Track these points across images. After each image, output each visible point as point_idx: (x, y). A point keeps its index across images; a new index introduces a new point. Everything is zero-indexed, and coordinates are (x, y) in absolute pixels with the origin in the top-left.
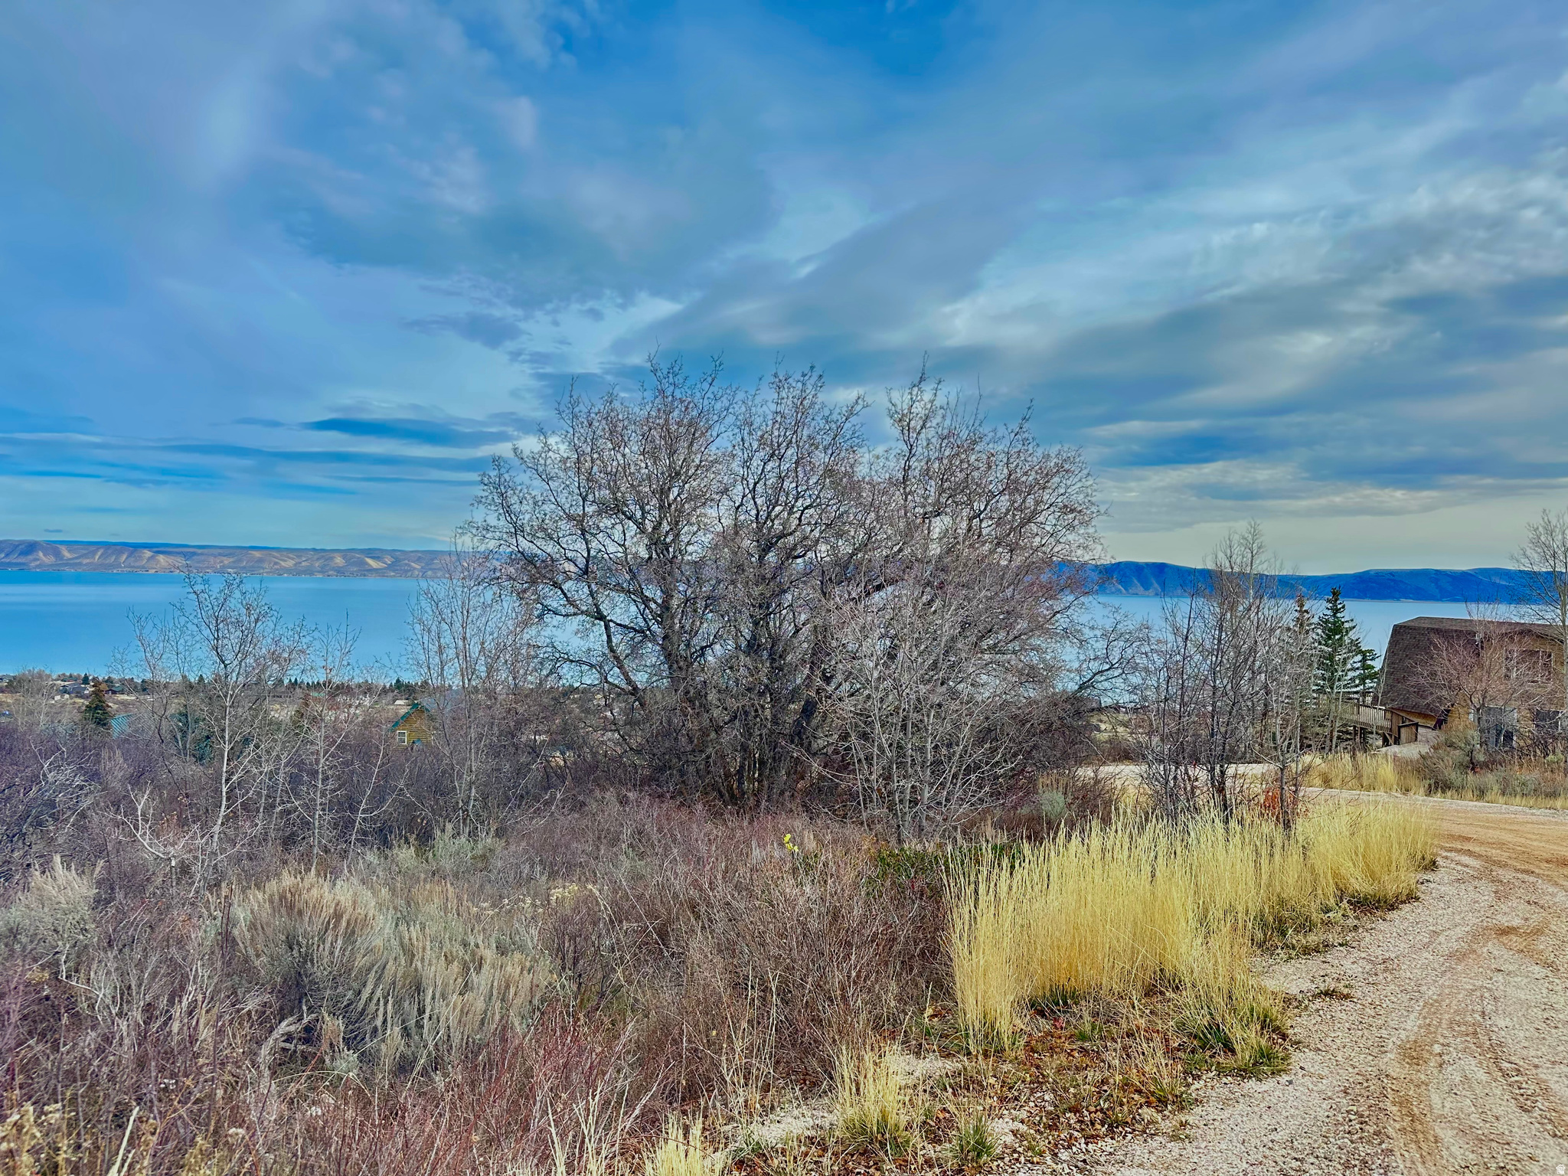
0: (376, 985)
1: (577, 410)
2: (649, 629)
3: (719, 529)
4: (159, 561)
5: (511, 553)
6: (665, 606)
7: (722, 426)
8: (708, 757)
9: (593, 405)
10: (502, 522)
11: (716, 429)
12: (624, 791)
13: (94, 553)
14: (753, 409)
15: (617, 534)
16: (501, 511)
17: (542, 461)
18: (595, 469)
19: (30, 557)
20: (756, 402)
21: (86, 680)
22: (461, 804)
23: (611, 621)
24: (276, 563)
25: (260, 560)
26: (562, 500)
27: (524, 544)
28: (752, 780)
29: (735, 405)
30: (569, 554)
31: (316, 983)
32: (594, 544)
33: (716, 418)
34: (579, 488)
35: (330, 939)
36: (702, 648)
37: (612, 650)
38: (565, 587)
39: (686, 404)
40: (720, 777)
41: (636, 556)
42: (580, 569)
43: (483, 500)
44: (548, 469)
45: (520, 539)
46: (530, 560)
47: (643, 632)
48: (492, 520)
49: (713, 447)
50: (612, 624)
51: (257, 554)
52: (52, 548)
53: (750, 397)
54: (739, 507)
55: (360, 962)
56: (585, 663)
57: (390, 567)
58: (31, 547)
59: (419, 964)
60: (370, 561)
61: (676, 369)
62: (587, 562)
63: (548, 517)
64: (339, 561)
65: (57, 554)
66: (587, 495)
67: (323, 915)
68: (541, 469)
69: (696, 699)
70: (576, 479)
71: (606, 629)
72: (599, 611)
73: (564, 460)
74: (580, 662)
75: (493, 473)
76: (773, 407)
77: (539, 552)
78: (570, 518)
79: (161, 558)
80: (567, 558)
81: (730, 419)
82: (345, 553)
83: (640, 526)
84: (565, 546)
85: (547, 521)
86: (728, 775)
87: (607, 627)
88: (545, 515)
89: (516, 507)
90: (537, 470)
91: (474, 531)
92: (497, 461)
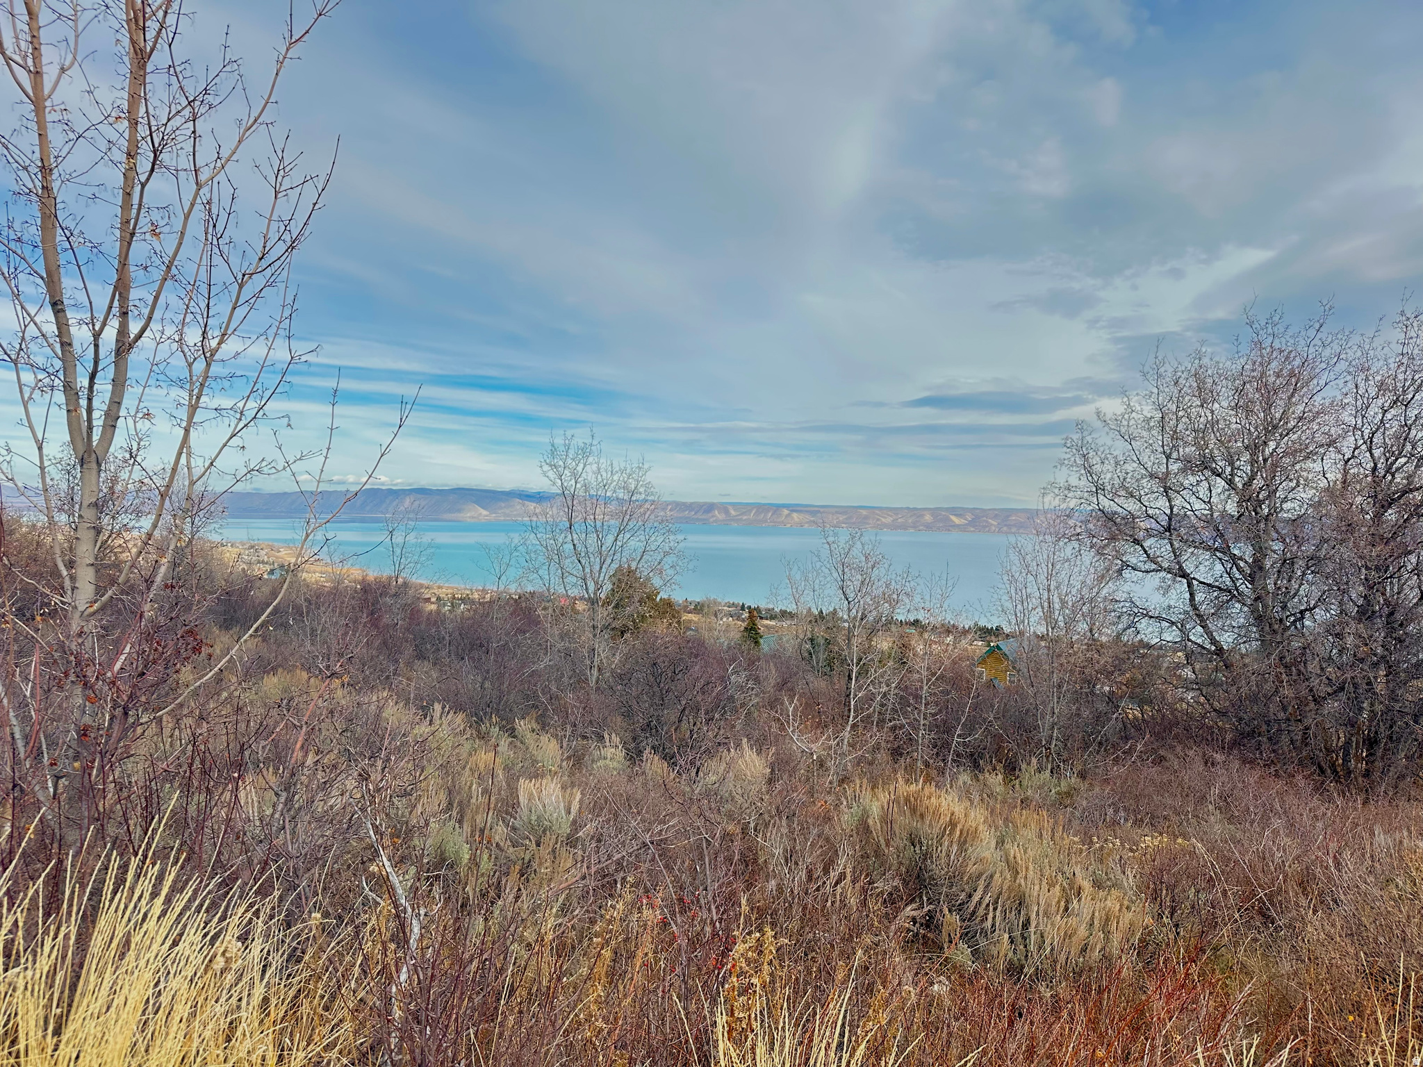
0: (985, 892)
1: (1162, 370)
2: (1237, 590)
3: (1323, 484)
4: (793, 518)
5: (1092, 510)
6: (1258, 565)
7: (1331, 373)
8: (1307, 728)
9: (1179, 363)
10: (1084, 482)
11: (1325, 377)
12: (1209, 752)
13: (751, 511)
14: (1371, 353)
15: (1203, 491)
16: (1083, 472)
17: (1125, 423)
18: (1180, 427)
19: (710, 515)
20: (1374, 345)
21: (743, 608)
22: (1044, 743)
23: (1194, 578)
24: (878, 520)
25: (866, 517)
26: (1145, 459)
27: (1106, 503)
28: (1359, 759)
29: (1348, 351)
30: (1150, 512)
31: (934, 879)
32: (1178, 501)
33: (1323, 365)
34: (1163, 446)
35: (946, 843)
36: (1302, 612)
37: (1196, 609)
38: (1146, 544)
39: (1286, 353)
40: (1321, 750)
41: (1224, 513)
42: (1162, 526)
43: (1066, 462)
44: (1131, 430)
45: (1101, 497)
46: (1109, 517)
47: (1230, 592)
48: (1074, 481)
49: (1318, 398)
50: (1195, 582)
51: (864, 512)
52: (724, 508)
53: (1367, 340)
54: (1349, 459)
55: (972, 869)
56: (1164, 619)
57: (972, 523)
58: (710, 508)
59: (1022, 881)
60: (953, 518)
61: (1276, 319)
62: (1170, 519)
63: (1129, 475)
64: (928, 518)
65: (727, 512)
66: (1171, 453)
67: (941, 821)
68: (1123, 430)
69: (1293, 666)
70: (1160, 438)
71: (1189, 586)
72: (1181, 568)
73: (1147, 420)
74: (1159, 618)
75: (1075, 437)
76: (1399, 349)
77: (1120, 510)
78: (1152, 476)
79: (795, 515)
80: (1148, 515)
81: (1342, 366)
82: (934, 512)
83: (1230, 482)
84: (1146, 504)
85: (1128, 480)
86: (1329, 751)
87: (1190, 585)
88: (1127, 473)
89: (1097, 468)
90: (1119, 431)
91: (1056, 491)
92: (1080, 425)
